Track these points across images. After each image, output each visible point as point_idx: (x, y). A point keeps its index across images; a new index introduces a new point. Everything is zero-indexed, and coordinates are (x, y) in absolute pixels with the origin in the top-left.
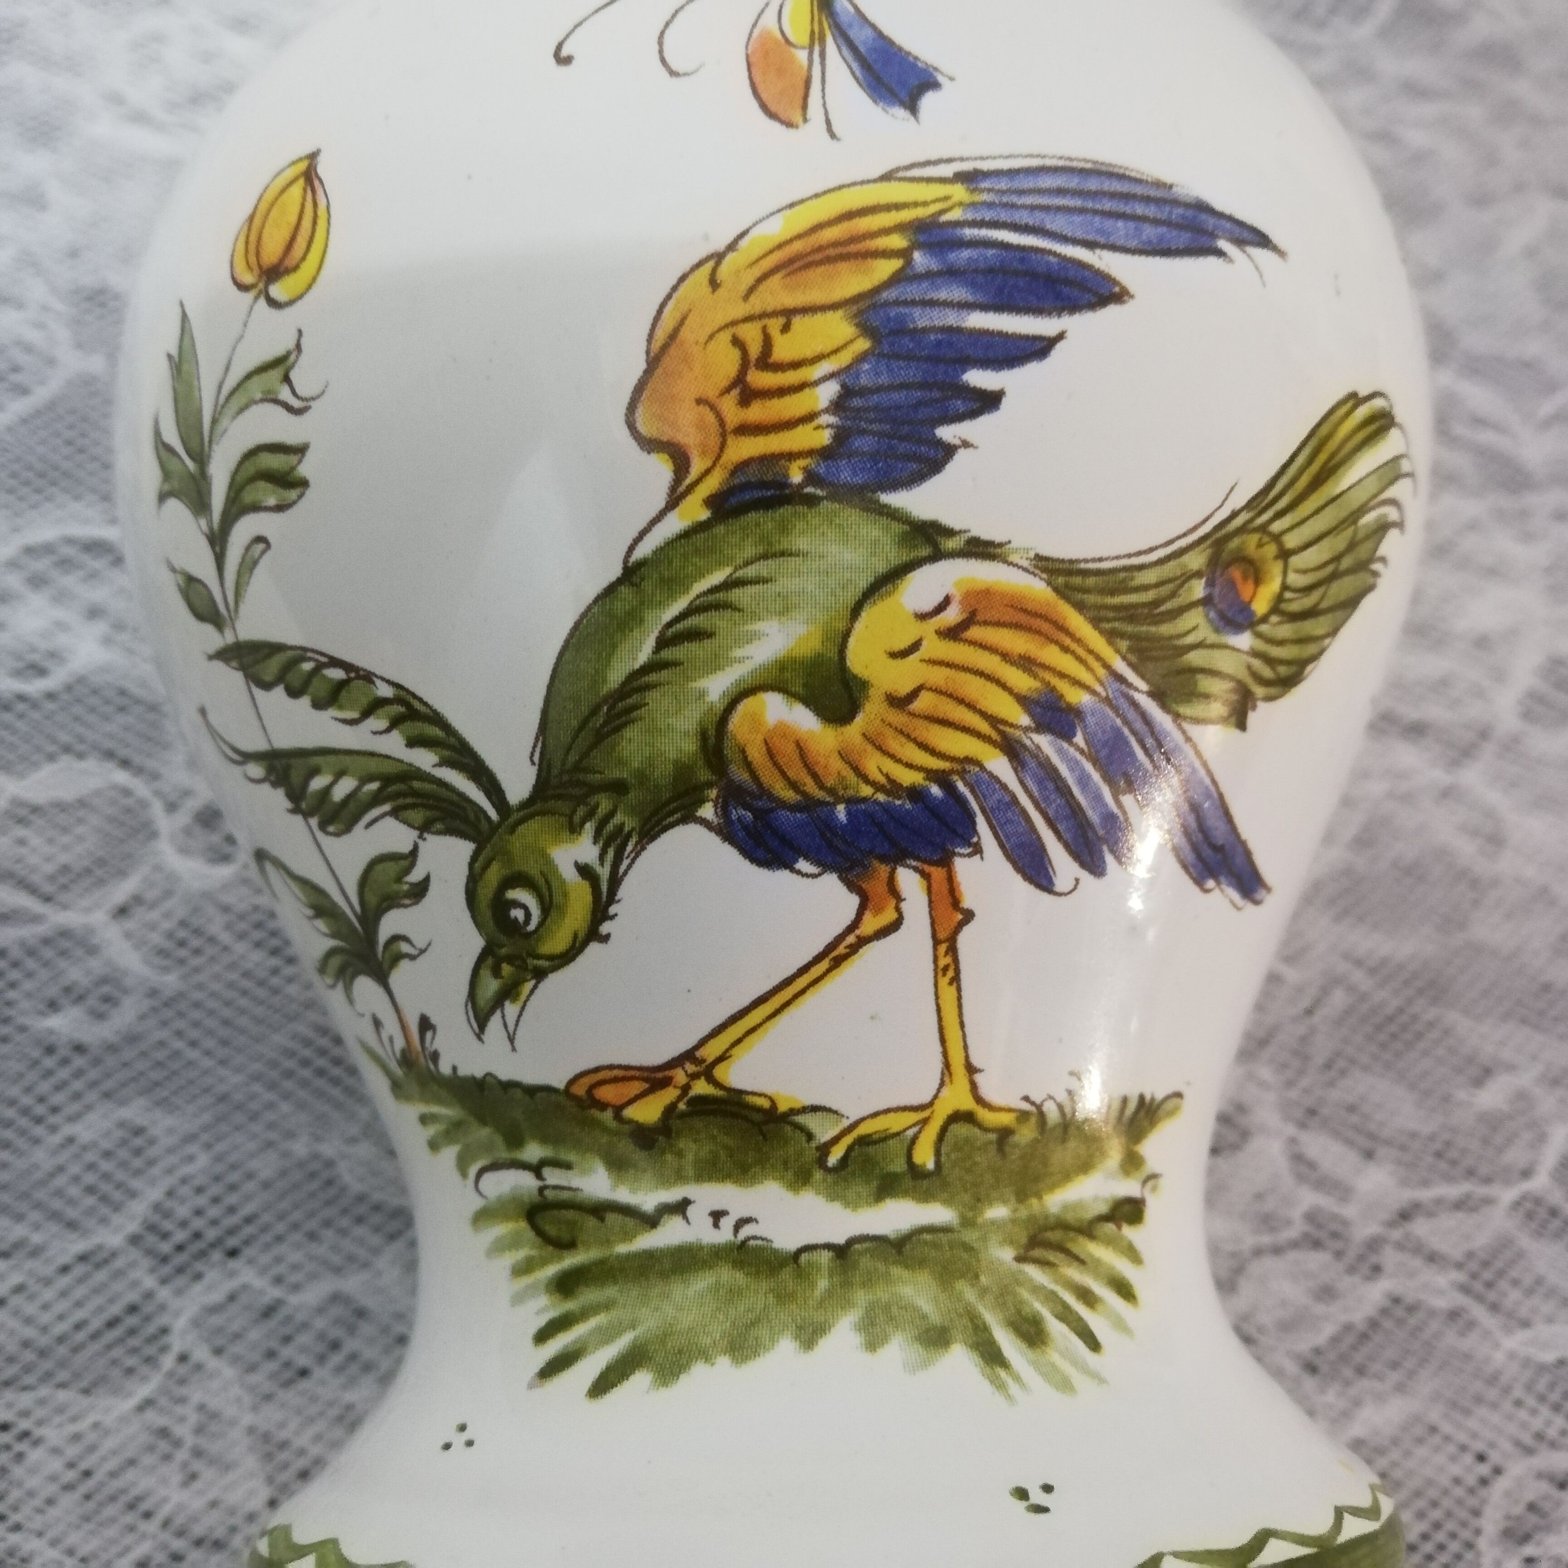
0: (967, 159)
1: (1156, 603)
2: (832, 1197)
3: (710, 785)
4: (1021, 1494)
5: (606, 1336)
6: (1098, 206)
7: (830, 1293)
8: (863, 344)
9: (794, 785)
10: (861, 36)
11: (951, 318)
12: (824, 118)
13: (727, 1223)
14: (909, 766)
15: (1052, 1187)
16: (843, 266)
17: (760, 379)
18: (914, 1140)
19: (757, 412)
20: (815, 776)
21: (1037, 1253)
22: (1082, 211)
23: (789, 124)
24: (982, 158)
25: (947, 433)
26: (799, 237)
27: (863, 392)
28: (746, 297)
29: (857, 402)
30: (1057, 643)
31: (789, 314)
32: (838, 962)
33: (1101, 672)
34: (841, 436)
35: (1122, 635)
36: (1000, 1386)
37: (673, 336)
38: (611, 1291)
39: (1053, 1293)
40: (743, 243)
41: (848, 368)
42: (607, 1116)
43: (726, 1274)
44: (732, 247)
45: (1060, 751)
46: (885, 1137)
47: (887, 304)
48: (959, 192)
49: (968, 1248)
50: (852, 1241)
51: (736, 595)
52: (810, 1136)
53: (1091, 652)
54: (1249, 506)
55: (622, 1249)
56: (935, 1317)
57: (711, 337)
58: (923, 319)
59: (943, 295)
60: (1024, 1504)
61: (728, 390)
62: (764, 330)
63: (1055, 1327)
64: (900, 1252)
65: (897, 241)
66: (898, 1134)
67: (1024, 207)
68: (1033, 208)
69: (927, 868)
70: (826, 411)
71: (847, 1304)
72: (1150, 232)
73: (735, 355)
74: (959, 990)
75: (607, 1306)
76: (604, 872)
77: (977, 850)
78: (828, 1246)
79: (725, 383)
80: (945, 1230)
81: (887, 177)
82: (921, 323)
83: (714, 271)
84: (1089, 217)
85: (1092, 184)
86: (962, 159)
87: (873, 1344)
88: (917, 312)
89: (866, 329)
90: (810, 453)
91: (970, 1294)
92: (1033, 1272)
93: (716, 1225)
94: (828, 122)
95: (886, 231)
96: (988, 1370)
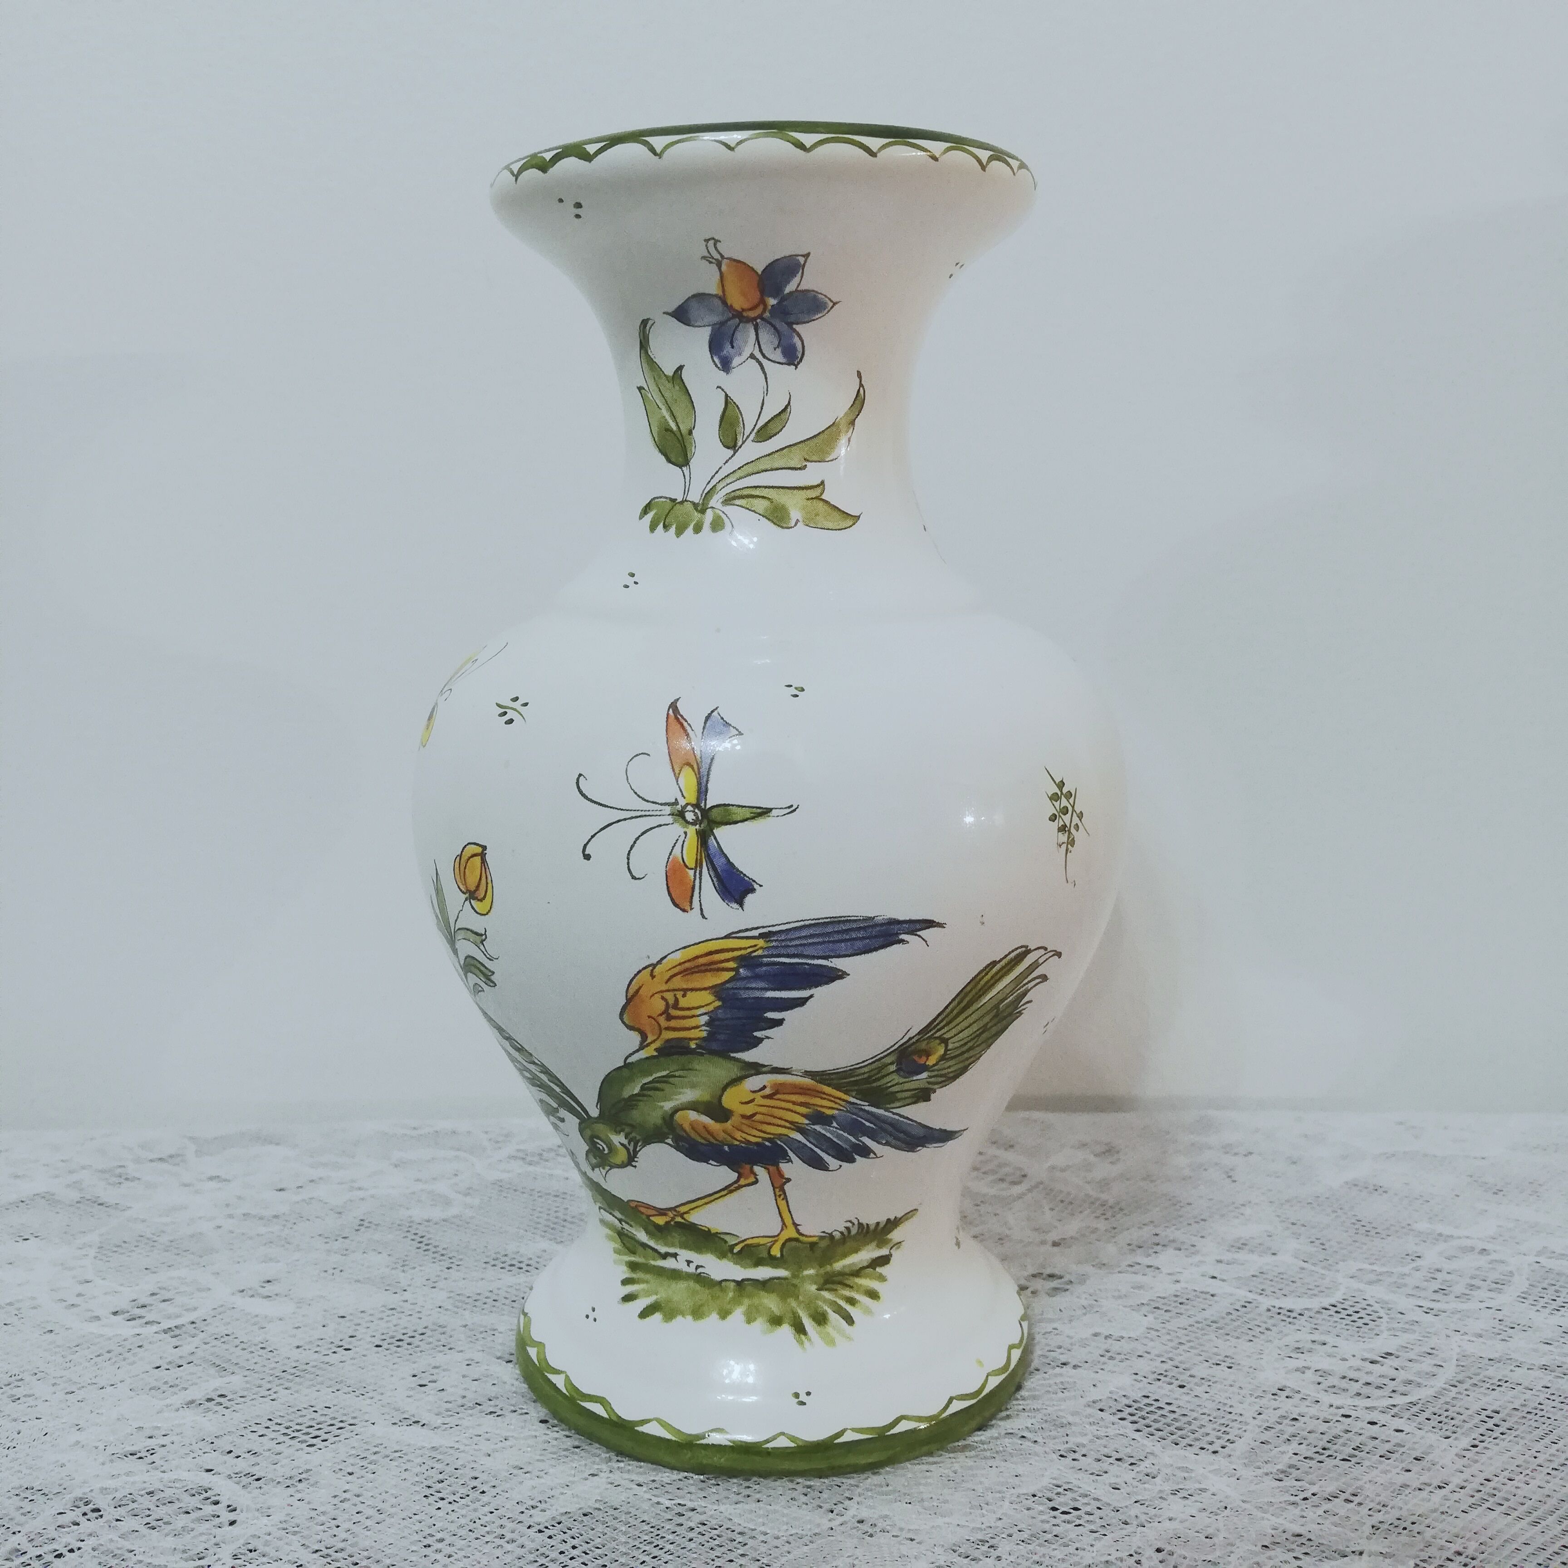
0: (766, 927)
1: (870, 1077)
2: (736, 1263)
3: (669, 1134)
4: (797, 1395)
5: (648, 1294)
6: (832, 939)
7: (733, 1299)
8: (718, 1003)
9: (704, 1139)
10: (719, 862)
11: (758, 994)
12: (699, 908)
13: (693, 1266)
14: (754, 1136)
15: (838, 1261)
16: (709, 974)
17: (674, 1012)
18: (771, 1247)
19: (673, 1023)
20: (714, 1138)
21: (828, 1286)
22: (824, 942)
23: (684, 911)
24: (773, 926)
25: (758, 1034)
26: (689, 961)
27: (719, 1019)
28: (666, 982)
29: (717, 1023)
30: (818, 1097)
31: (685, 991)
32: (731, 1192)
33: (843, 1103)
34: (710, 1034)
35: (852, 1091)
36: (801, 1343)
37: (637, 991)
38: (648, 1277)
39: (835, 1302)
40: (664, 961)
41: (712, 1011)
42: (644, 1217)
43: (692, 1283)
44: (660, 962)
45: (826, 1130)
46: (759, 1245)
47: (728, 988)
48: (761, 943)
49: (795, 1286)
50: (743, 1280)
51: (671, 1080)
52: (726, 1242)
53: (835, 1098)
54: (919, 1033)
55: (653, 1263)
56: (777, 1312)
57: (653, 995)
58: (745, 994)
59: (754, 985)
60: (797, 1400)
61: (661, 1015)
62: (675, 995)
63: (833, 1317)
64: (764, 1286)
65: (732, 965)
66: (764, 1245)
67: (792, 946)
68: (796, 946)
69: (767, 1166)
70: (704, 1025)
71: (740, 1304)
72: (859, 944)
73: (663, 1003)
74: (787, 1202)
75: (647, 1282)
76: (631, 1148)
77: (790, 1161)
78: (734, 1281)
79: (660, 1012)
80: (785, 1279)
81: (727, 937)
82: (744, 996)
83: (652, 971)
84: (826, 945)
85: (829, 929)
86: (763, 927)
87: (749, 1321)
88: (742, 992)
89: (719, 997)
90: (698, 1038)
91: (794, 1303)
92: (826, 1294)
93: (688, 1265)
94: (701, 910)
95: (728, 960)
96: (797, 1336)
